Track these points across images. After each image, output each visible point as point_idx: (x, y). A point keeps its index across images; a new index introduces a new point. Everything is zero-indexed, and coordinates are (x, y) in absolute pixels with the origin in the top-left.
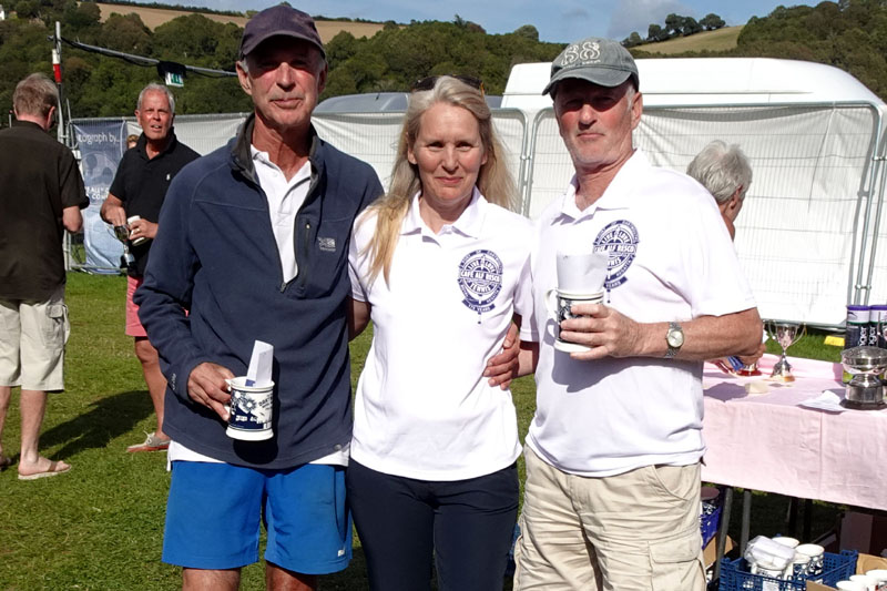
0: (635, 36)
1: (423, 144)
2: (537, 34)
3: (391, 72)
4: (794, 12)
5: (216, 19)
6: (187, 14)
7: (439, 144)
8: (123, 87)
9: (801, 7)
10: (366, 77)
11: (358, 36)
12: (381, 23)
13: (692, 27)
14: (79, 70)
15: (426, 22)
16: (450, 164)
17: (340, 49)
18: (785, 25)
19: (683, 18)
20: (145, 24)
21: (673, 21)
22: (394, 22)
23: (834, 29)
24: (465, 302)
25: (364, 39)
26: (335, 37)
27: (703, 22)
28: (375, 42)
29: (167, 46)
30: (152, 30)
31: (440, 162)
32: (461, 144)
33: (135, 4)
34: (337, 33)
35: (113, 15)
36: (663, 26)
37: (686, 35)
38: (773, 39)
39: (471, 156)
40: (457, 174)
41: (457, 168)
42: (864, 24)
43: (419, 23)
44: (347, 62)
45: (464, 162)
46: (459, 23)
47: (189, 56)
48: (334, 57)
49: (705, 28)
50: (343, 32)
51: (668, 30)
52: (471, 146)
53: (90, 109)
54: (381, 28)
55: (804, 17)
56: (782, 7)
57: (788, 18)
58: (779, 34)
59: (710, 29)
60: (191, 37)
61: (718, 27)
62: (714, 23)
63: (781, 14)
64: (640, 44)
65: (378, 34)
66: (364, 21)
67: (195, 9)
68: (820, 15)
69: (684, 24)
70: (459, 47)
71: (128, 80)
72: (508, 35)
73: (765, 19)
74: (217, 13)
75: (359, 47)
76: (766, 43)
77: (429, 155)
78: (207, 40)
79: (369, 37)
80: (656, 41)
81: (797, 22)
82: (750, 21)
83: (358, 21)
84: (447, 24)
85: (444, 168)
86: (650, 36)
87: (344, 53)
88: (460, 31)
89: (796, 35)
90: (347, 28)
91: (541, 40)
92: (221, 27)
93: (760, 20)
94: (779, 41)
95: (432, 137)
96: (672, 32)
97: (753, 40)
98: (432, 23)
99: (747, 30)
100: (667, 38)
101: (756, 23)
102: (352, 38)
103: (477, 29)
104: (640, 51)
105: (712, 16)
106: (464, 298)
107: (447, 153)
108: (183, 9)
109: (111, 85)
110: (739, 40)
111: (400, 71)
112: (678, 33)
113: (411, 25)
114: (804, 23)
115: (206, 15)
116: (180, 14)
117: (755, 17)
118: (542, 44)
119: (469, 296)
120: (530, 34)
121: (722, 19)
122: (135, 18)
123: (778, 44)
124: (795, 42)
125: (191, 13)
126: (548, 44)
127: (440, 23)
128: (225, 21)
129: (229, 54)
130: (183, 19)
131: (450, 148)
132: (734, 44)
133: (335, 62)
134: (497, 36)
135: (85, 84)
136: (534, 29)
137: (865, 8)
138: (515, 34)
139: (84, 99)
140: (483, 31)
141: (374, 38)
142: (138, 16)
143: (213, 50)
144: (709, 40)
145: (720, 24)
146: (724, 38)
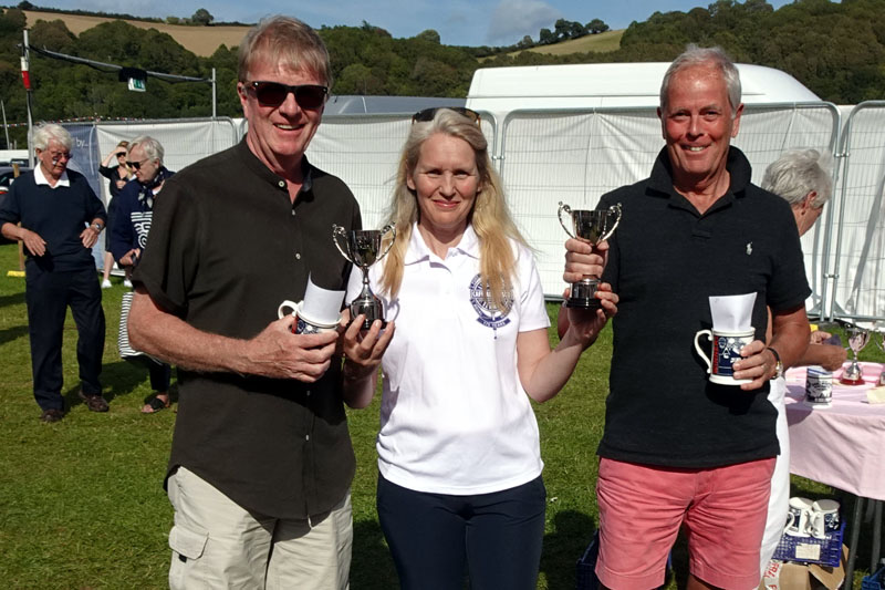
0: (527, 39)
1: (423, 171)
2: (438, 38)
4: (669, 17)
5: (138, 25)
6: (110, 20)
7: (438, 172)
8: (50, 89)
9: (676, 12)
13: (579, 31)
14: (7, 74)
15: (336, 27)
16: (448, 190)
18: (663, 29)
19: (570, 23)
20: (70, 30)
21: (561, 25)
23: (706, 32)
24: (479, 320)
27: (589, 26)
29: (91, 51)
30: (77, 36)
31: (438, 189)
32: (458, 172)
33: (58, 11)
35: (39, 21)
36: (553, 30)
37: (575, 38)
38: (652, 41)
39: (468, 183)
40: (454, 199)
42: (733, 28)
43: (329, 28)
45: (461, 189)
46: (367, 28)
47: (113, 59)
49: (590, 31)
51: (557, 33)
52: (468, 174)
53: (19, 110)
55: (678, 22)
56: (658, 13)
57: (664, 22)
58: (657, 38)
59: (595, 33)
60: (115, 42)
61: (603, 31)
62: (598, 27)
63: (658, 19)
64: (533, 46)
67: (117, 16)
68: (694, 21)
69: (571, 28)
70: (368, 50)
71: (56, 83)
72: (412, 39)
73: (643, 24)
74: (138, 19)
76: (646, 45)
77: (428, 182)
78: (129, 45)
80: (547, 44)
81: (672, 27)
82: (631, 25)
84: (355, 29)
85: (441, 193)
86: (542, 39)
88: (368, 35)
89: (672, 38)
91: (442, 43)
92: (143, 33)
93: (639, 25)
94: (657, 43)
95: (430, 165)
96: (561, 35)
97: (634, 42)
98: (341, 28)
99: (627, 34)
100: (557, 41)
101: (636, 27)
103: (383, 33)
104: (532, 54)
105: (596, 21)
106: (478, 316)
107: (444, 180)
108: (105, 16)
109: (38, 87)
110: (621, 43)
112: (566, 37)
113: (322, 30)
114: (679, 28)
115: (129, 22)
116: (104, 20)
117: (635, 22)
118: (444, 46)
119: (483, 315)
120: (432, 38)
121: (605, 23)
122: (60, 24)
123: (656, 46)
124: (670, 43)
125: (114, 20)
126: (450, 47)
127: (349, 28)
128: (146, 26)
129: (152, 57)
130: (105, 25)
131: (448, 176)
132: (617, 46)
134: (403, 39)
135: (13, 87)
136: (436, 33)
137: (733, 14)
138: (419, 37)
139: (13, 100)
140: (389, 35)
142: (63, 23)
143: (136, 53)
144: (594, 43)
145: (604, 28)
146: (608, 40)
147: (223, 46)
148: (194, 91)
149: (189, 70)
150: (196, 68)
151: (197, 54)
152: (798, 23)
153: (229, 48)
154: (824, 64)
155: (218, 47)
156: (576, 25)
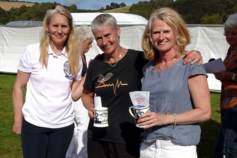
0: (103, 8)
1: (52, 25)
2: (76, 7)
3: (37, 16)
4: (144, 3)
7: (56, 26)
9: (146, 1)
10: (30, 17)
11: (27, 6)
12: (34, 3)
13: (117, 6)
15: (46, 3)
16: (60, 32)
17: (23, 10)
18: (142, 6)
19: (115, 4)
21: (112, 4)
22: (37, 3)
23: (154, 7)
25: (29, 7)
26: (21, 6)
27: (120, 5)
28: (32, 8)
31: (57, 31)
32: (63, 26)
34: (22, 5)
37: (116, 8)
38: (138, 9)
39: (66, 30)
40: (62, 35)
41: (62, 33)
42: (162, 6)
43: (45, 3)
44: (25, 13)
45: (64, 32)
46: (55, 4)
48: (21, 12)
49: (121, 6)
50: (23, 5)
51: (111, 6)
52: (66, 27)
54: (34, 4)
55: (146, 4)
56: (141, 1)
57: (142, 4)
58: (140, 8)
59: (122, 7)
61: (124, 6)
62: (123, 5)
63: (140, 3)
64: (104, 10)
65: (33, 6)
66: (29, 2)
68: (150, 4)
73: (136, 4)
75: (28, 9)
76: (137, 10)
77: (53, 29)
79: (30, 7)
80: (108, 9)
82: (133, 5)
83: (27, 2)
84: (52, 3)
85: (58, 33)
86: (107, 8)
87: (24, 11)
89: (144, 9)
90: (25, 4)
91: (77, 8)
93: (135, 4)
95: (54, 24)
96: (112, 7)
97: (133, 10)
98: (48, 3)
99: (132, 7)
100: (111, 9)
102: (26, 7)
104: (104, 12)
105: (122, 3)
107: (59, 29)
110: (130, 10)
111: (40, 16)
112: (114, 7)
113: (42, 4)
114: (146, 6)
117: (134, 4)
118: (78, 9)
119: (67, 75)
121: (125, 4)
123: (140, 11)
124: (144, 10)
126: (80, 10)
127: (50, 3)
131: (60, 27)
132: (128, 11)
133: (21, 13)
136: (76, 6)
137: (162, 2)
138: (71, 6)
141: (32, 7)
144: (122, 9)
145: (125, 5)
146: (126, 9)
147: (13, 8)
148: (4, 21)
149: (3, 14)
150: (5, 14)
151: (5, 10)
152: (180, 5)
153: (14, 8)
154: (188, 18)
155: (11, 8)
156: (117, 4)
